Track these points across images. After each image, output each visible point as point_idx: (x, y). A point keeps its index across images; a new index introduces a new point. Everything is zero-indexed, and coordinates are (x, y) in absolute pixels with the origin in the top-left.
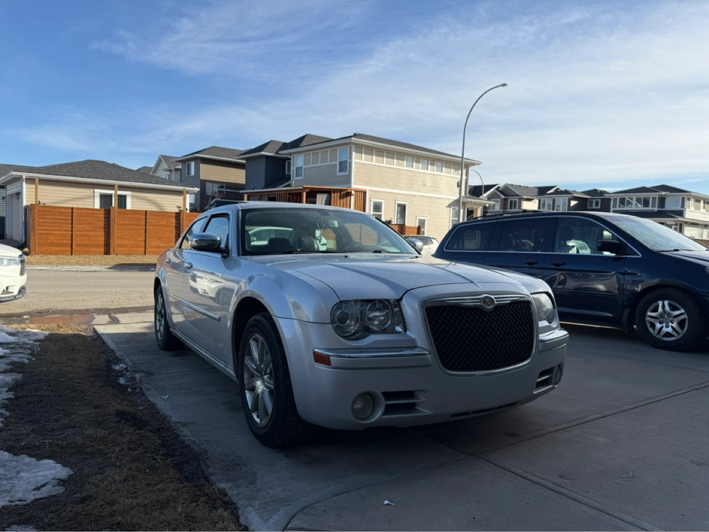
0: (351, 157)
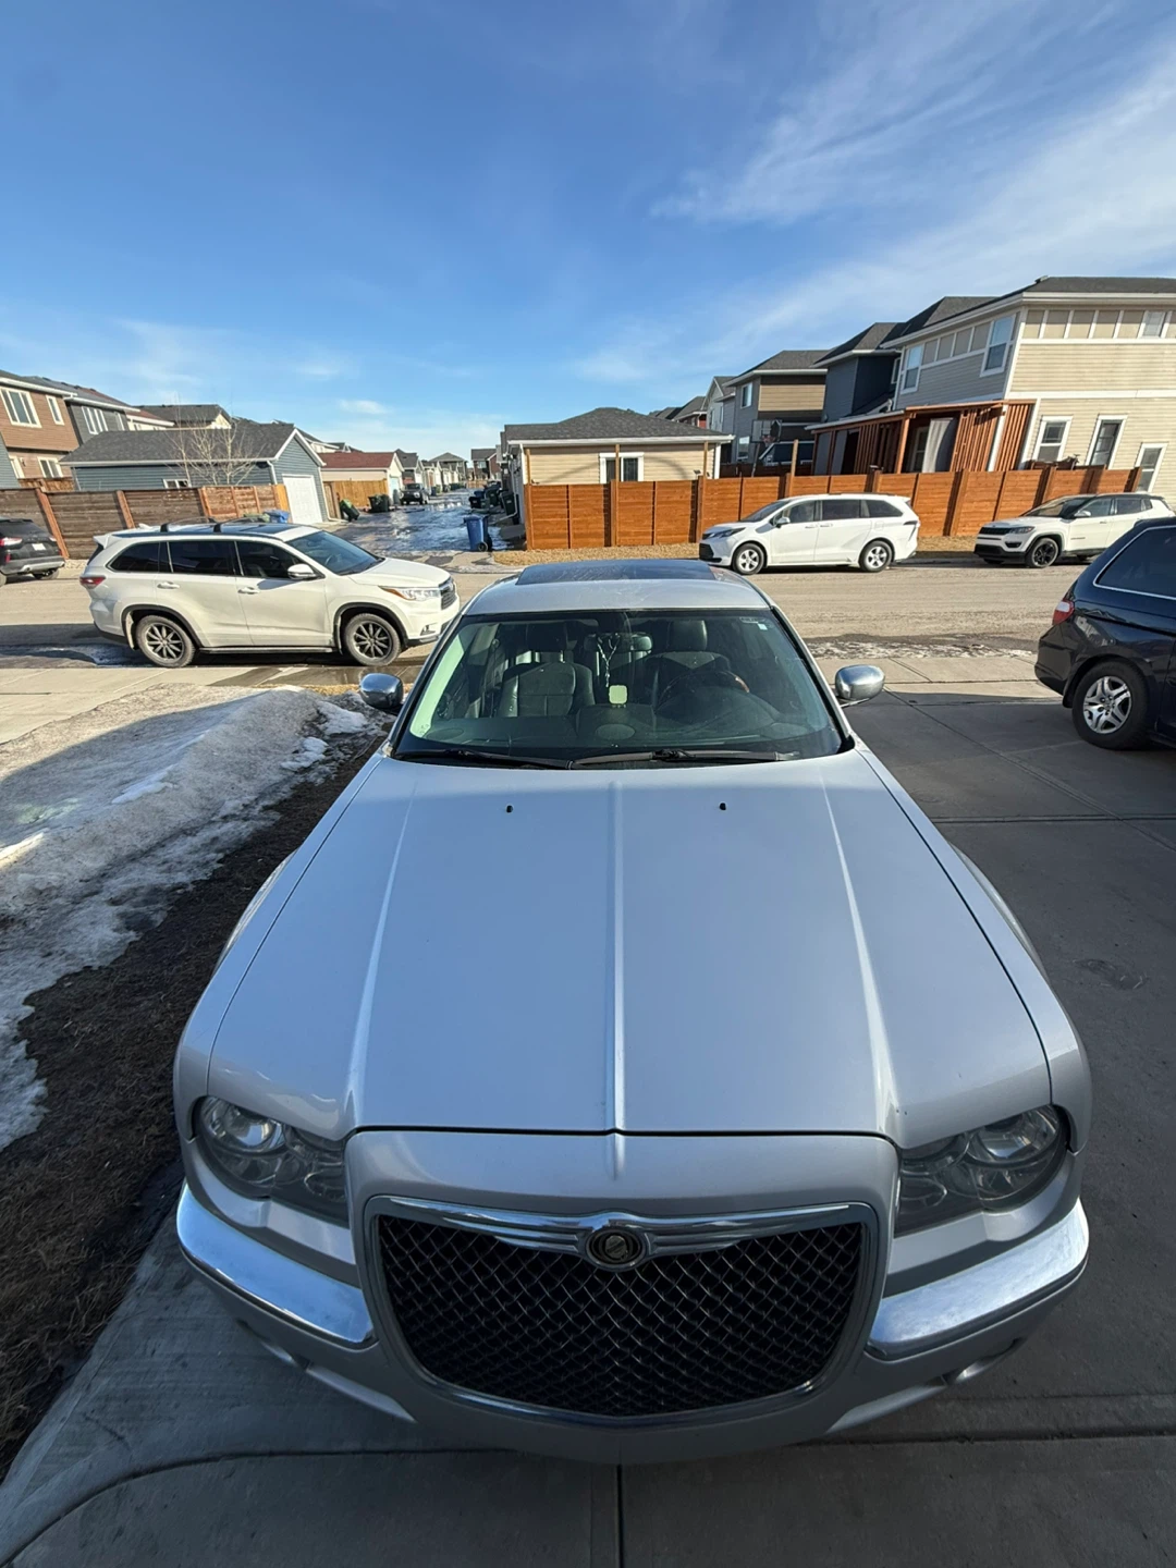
0: (1014, 336)
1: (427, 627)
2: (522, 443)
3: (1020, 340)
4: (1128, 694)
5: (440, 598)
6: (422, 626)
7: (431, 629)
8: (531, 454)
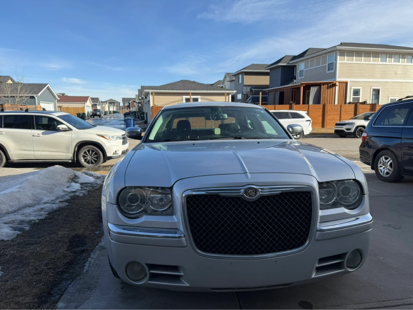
0: (336, 60)
1: (116, 151)
2: (150, 91)
3: (338, 61)
4: (391, 161)
5: (121, 141)
6: (114, 151)
7: (117, 153)
8: (155, 95)
